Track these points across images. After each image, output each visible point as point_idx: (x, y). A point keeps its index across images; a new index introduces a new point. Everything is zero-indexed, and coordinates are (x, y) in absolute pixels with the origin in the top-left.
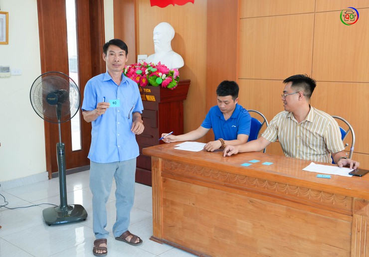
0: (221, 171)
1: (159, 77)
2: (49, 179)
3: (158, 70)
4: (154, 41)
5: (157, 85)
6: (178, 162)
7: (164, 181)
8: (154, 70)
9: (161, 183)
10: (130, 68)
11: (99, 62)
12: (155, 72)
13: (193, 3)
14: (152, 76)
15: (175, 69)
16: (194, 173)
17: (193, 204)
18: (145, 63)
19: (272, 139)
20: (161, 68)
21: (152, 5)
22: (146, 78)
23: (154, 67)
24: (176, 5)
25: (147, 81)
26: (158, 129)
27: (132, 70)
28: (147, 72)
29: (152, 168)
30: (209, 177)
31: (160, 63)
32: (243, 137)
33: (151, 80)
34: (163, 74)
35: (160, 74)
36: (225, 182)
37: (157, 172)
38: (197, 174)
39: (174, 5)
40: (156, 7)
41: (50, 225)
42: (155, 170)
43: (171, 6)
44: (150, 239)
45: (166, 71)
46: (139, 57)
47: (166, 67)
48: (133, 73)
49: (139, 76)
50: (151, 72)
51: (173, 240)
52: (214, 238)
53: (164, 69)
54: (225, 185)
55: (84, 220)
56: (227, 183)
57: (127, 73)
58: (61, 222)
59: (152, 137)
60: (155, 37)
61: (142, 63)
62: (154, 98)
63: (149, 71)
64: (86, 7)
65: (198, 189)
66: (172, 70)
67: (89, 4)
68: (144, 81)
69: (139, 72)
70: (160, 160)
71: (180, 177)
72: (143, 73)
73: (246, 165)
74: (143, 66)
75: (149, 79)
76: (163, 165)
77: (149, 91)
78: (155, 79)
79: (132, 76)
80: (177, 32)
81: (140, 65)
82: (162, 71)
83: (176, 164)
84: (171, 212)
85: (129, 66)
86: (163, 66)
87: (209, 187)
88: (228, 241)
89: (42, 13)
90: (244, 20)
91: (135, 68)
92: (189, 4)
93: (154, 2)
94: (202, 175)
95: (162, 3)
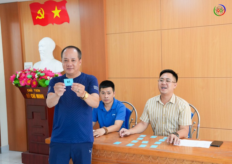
0: (114, 152)
1: (47, 79)
3: (45, 74)
4: (40, 52)
5: (45, 86)
8: (42, 74)
10: (21, 74)
12: (44, 76)
13: (69, 22)
14: (42, 79)
15: (58, 73)
18: (34, 69)
20: (47, 73)
21: (35, 24)
22: (36, 81)
23: (42, 72)
24: (54, 24)
25: (37, 83)
26: (47, 120)
27: (23, 75)
28: (36, 76)
30: (104, 157)
31: (46, 69)
33: (40, 82)
34: (50, 77)
35: (48, 77)
39: (53, 24)
40: (38, 26)
43: (50, 25)
45: (52, 75)
46: (26, 64)
47: (52, 72)
48: (25, 77)
49: (30, 79)
50: (40, 76)
53: (50, 74)
56: (119, 161)
57: (19, 77)
59: (42, 127)
60: (40, 49)
61: (32, 69)
62: (43, 96)
63: (38, 75)
66: (57, 74)
68: (34, 83)
69: (29, 76)
72: (33, 77)
73: (130, 145)
75: (39, 82)
77: (39, 91)
78: (44, 82)
79: (23, 79)
80: (57, 45)
81: (29, 70)
82: (50, 75)
85: (20, 72)
86: (49, 71)
90: (110, 35)
91: (25, 74)
92: (66, 23)
93: (36, 22)
94: (97, 156)
95: (43, 23)
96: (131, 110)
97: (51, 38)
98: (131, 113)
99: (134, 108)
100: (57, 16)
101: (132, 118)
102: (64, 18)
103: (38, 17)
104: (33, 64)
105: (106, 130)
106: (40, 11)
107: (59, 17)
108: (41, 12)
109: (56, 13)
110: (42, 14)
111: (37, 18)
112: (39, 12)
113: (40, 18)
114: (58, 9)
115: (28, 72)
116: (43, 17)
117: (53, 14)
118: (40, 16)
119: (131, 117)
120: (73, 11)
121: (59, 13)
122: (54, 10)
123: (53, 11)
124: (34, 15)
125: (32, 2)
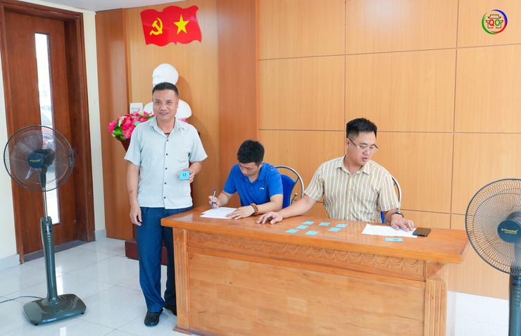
0: (266, 241)
2: (21, 263)
6: (209, 234)
7: (191, 257)
9: (185, 259)
10: (125, 120)
11: (80, 112)
13: (200, 40)
16: (230, 245)
17: (231, 283)
18: (145, 112)
19: (317, 197)
21: (147, 43)
24: (178, 43)
27: (128, 122)
29: (174, 242)
30: (250, 249)
32: (278, 198)
36: (270, 253)
37: (181, 247)
38: (233, 246)
39: (176, 44)
40: (152, 46)
41: (36, 324)
42: (178, 244)
43: (171, 45)
44: (174, 330)
46: (132, 105)
48: (130, 125)
51: (205, 329)
52: (258, 321)
54: (271, 258)
55: (82, 313)
56: (274, 255)
57: (121, 125)
58: (48, 320)
61: (141, 113)
64: (61, 44)
65: (235, 264)
67: (64, 40)
70: (185, 231)
71: (212, 252)
73: (292, 231)
74: (142, 117)
76: (189, 238)
79: (128, 128)
81: (137, 115)
83: (206, 235)
84: (201, 295)
85: (124, 117)
87: (251, 261)
88: (277, 324)
89: (6, 52)
90: (264, 61)
91: (132, 120)
92: (195, 42)
93: (150, 39)
94: (240, 247)
95: (161, 41)
96: (294, 179)
97: (171, 64)
98: (294, 184)
99: (299, 178)
100: (182, 31)
101: (295, 192)
102: (193, 33)
103: (152, 32)
104: (144, 107)
105: (256, 209)
106: (156, 22)
107: (185, 31)
108: (158, 24)
109: (181, 25)
110: (160, 27)
111: (151, 34)
112: (155, 25)
113: (156, 33)
114: (184, 20)
115: (135, 117)
116: (160, 31)
117: (177, 27)
118: (156, 30)
119: (293, 191)
120: (208, 23)
121: (186, 27)
122: (178, 21)
123: (176, 23)
124: (147, 29)
125: (145, 9)
